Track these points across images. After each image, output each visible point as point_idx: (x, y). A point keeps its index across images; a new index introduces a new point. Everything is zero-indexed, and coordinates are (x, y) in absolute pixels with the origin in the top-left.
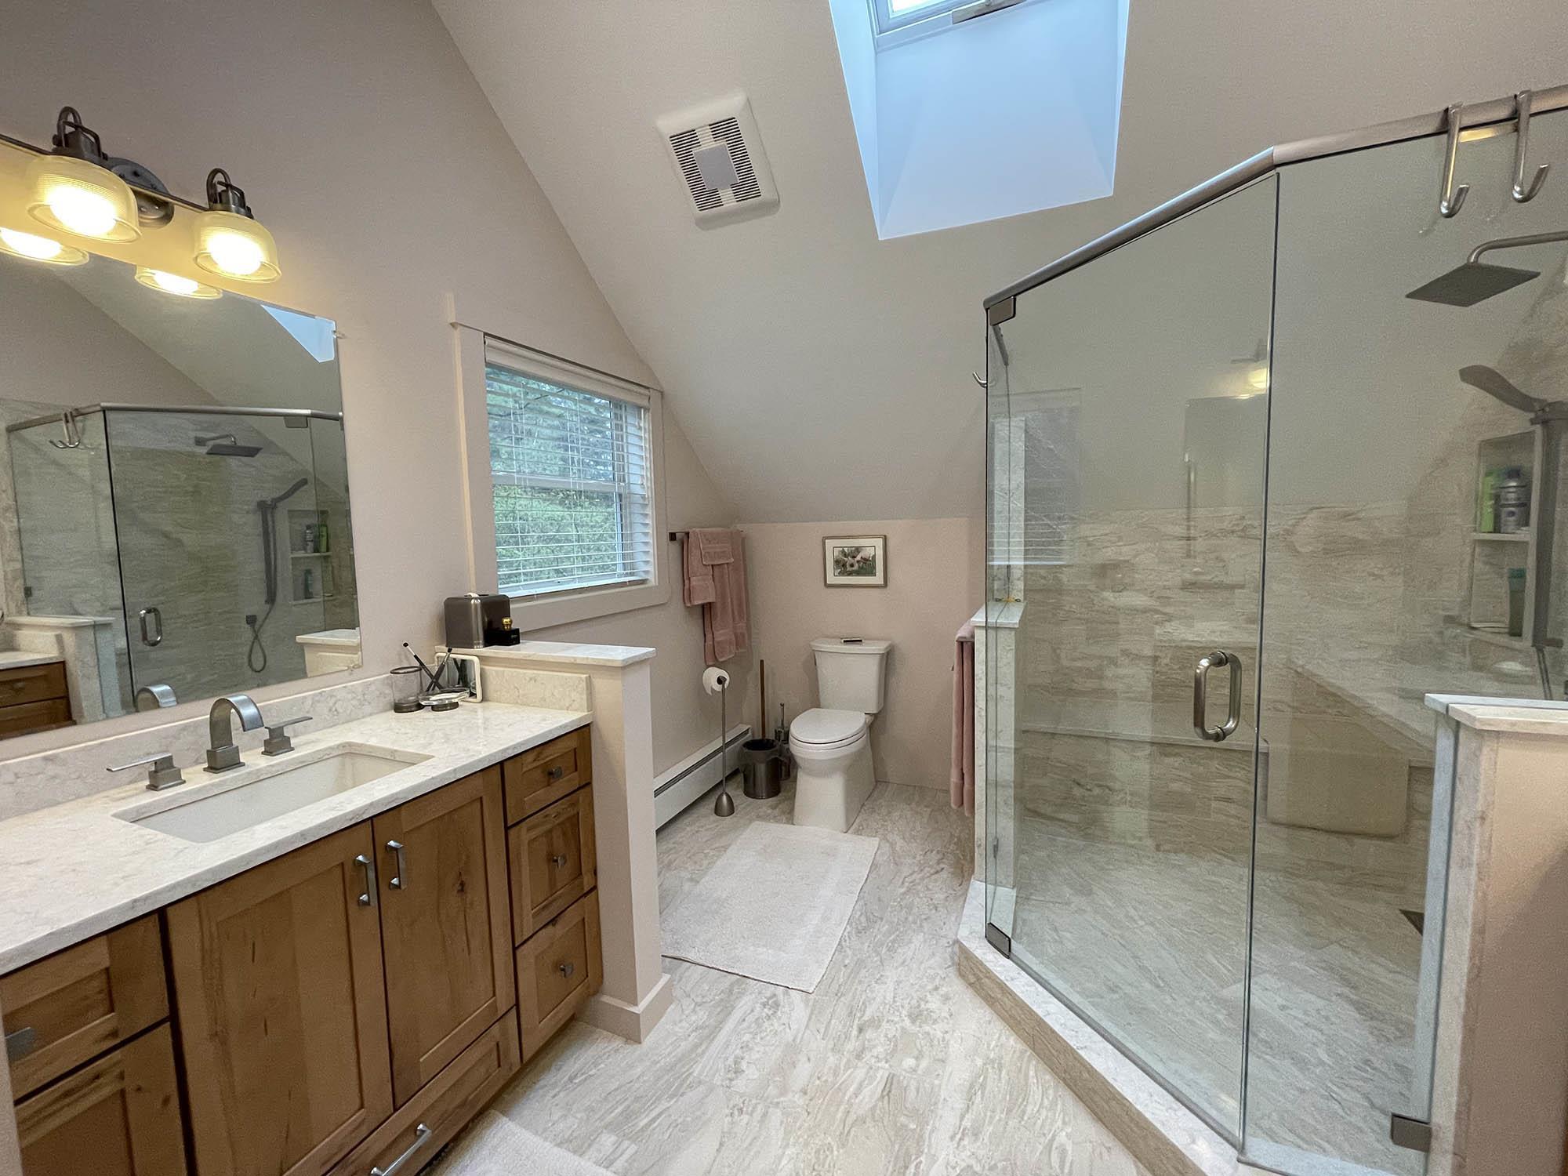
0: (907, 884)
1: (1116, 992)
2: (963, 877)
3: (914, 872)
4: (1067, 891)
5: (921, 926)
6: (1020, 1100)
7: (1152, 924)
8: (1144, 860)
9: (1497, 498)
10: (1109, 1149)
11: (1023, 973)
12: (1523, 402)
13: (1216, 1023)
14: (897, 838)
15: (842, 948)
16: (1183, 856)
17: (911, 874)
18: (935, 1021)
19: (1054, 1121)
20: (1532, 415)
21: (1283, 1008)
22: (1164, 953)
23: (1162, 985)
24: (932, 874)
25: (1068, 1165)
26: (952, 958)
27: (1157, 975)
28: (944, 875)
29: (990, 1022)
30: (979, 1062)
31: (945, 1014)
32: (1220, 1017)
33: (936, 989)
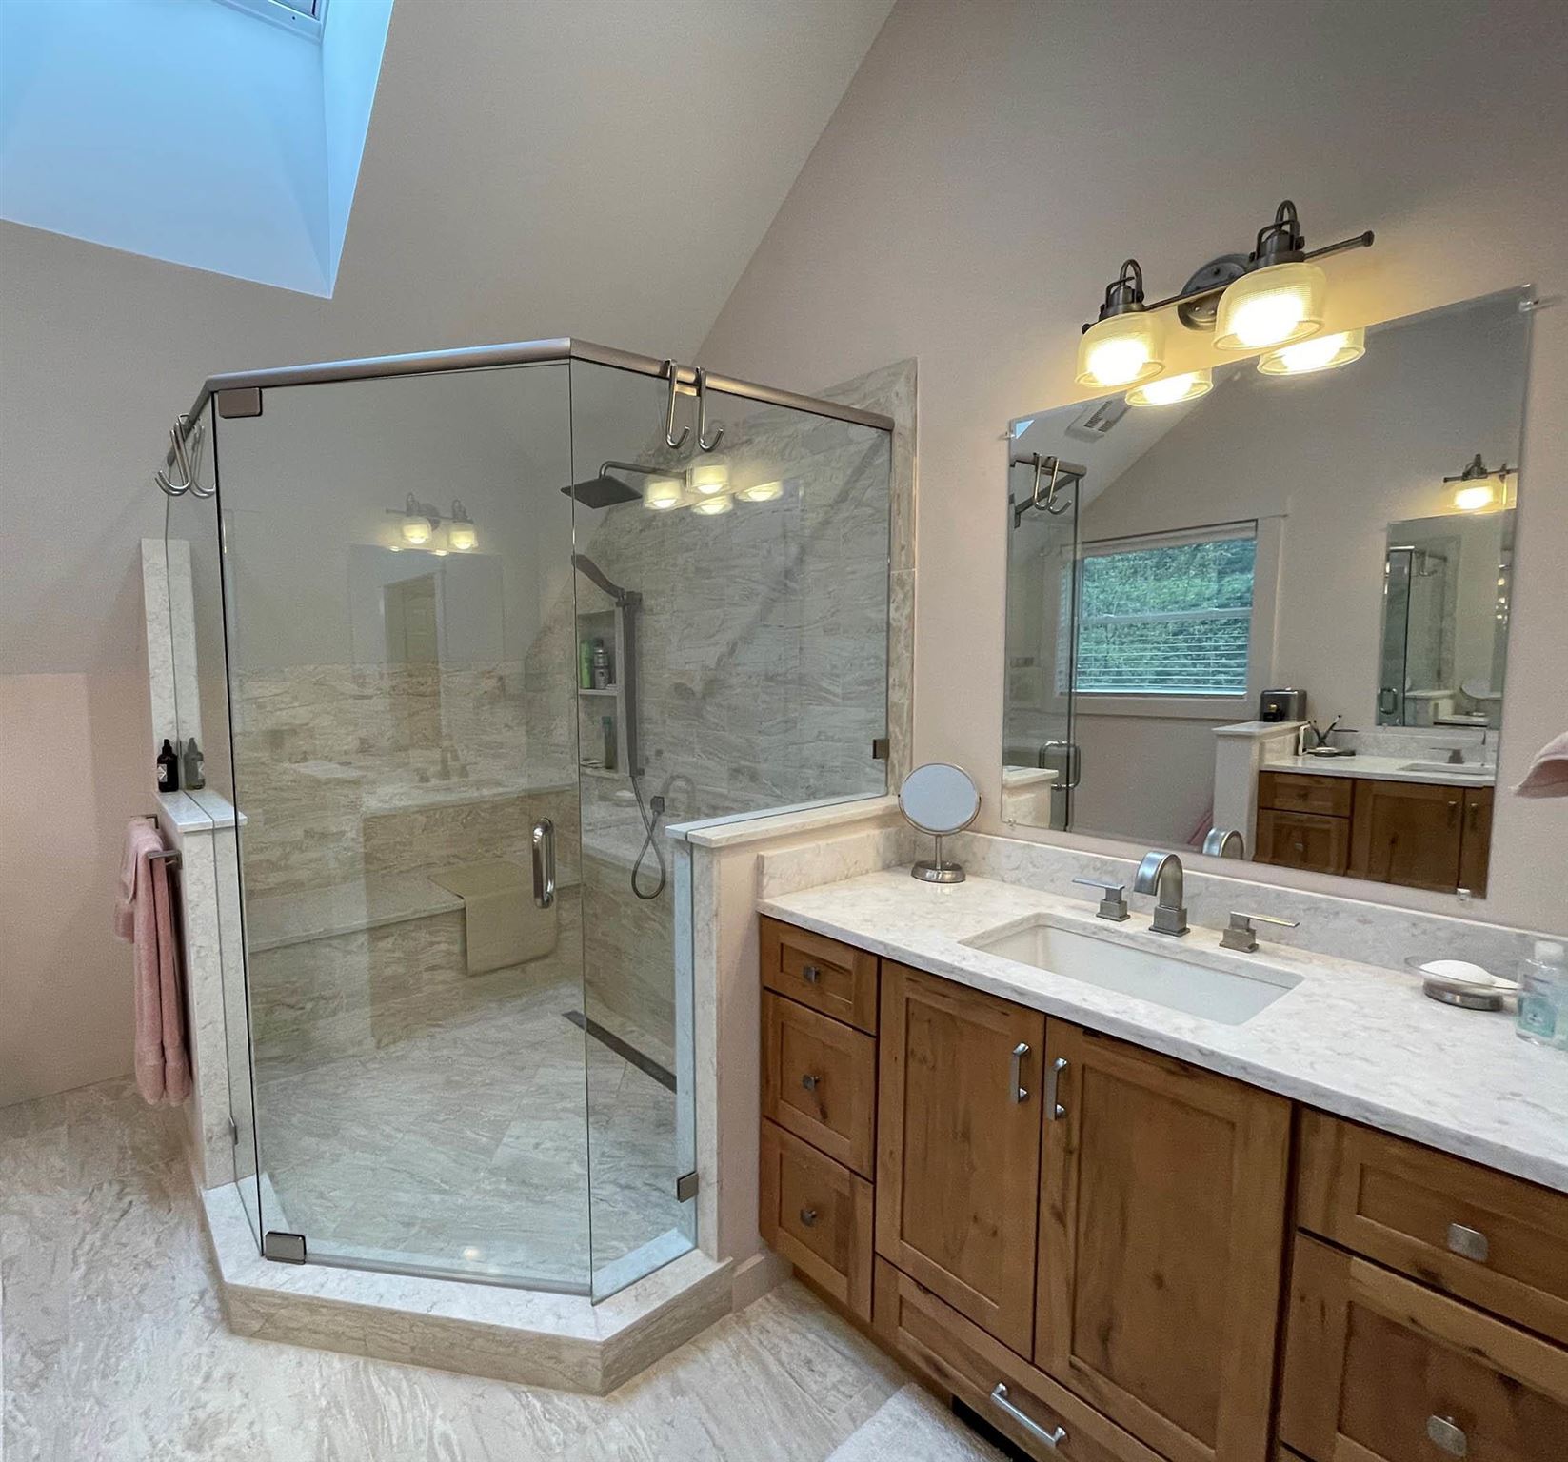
0: (82, 1260)
1: (413, 1225)
2: (168, 1197)
3: (85, 1233)
4: (309, 1142)
5: (140, 1307)
6: (379, 1427)
7: (409, 1131)
8: (371, 1066)
9: (591, 661)
10: (481, 1396)
11: (329, 1269)
12: (610, 588)
13: (503, 1195)
14: (29, 1198)
15: (14, 1434)
16: (401, 1044)
17: (83, 1240)
18: (230, 1421)
19: (422, 1415)
20: (616, 600)
21: (537, 1146)
22: (433, 1155)
23: (447, 1188)
24: (118, 1221)
25: (456, 1449)
26: (209, 1318)
27: (438, 1181)
28: (136, 1211)
29: (300, 1364)
30: (313, 1425)
31: (238, 1400)
32: (503, 1186)
33: (207, 1378)
